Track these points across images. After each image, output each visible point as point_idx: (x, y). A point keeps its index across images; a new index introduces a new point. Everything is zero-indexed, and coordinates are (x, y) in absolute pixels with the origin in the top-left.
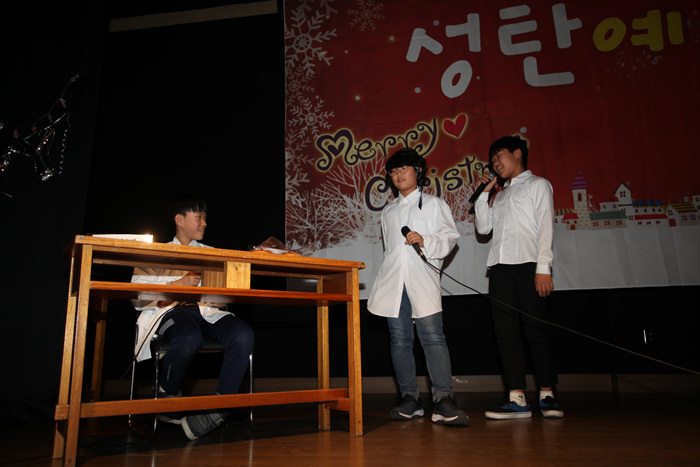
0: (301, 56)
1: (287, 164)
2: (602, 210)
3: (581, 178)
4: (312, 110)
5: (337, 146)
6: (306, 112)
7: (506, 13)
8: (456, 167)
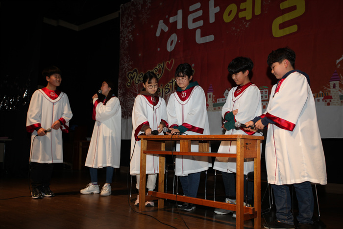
0: (124, 38)
1: (119, 84)
2: (218, 102)
3: (211, 87)
4: (127, 61)
5: (133, 76)
6: (125, 62)
7: (192, 8)
8: (169, 84)
